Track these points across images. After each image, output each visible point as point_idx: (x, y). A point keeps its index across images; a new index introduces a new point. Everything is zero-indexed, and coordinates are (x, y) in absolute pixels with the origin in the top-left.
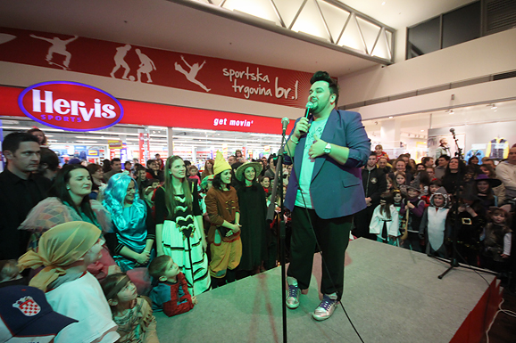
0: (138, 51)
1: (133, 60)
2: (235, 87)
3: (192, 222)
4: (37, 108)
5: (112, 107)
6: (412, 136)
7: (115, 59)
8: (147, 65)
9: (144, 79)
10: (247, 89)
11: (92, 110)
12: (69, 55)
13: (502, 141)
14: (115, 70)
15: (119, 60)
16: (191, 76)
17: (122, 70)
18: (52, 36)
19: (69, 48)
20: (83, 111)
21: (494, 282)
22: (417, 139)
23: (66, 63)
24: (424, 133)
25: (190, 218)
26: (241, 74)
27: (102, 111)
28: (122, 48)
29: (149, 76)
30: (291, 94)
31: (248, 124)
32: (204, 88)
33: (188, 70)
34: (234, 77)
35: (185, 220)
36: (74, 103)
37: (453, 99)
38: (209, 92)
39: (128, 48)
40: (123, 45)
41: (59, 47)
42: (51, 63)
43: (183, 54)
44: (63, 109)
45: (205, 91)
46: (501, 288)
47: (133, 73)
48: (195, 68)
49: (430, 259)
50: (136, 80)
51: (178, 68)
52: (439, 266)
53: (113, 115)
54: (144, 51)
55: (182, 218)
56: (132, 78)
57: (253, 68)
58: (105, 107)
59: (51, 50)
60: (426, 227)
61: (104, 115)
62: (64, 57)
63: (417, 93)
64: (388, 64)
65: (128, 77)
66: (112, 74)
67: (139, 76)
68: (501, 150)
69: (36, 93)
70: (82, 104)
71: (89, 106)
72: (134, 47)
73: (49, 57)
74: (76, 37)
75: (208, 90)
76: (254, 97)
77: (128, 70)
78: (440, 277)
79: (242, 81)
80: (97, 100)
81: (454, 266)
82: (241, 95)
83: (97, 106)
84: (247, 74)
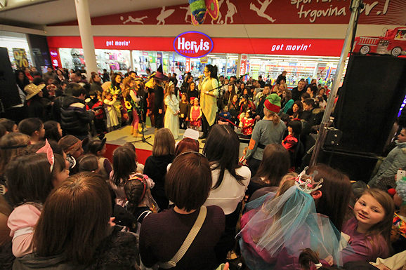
0: (228, 2)
2: (301, 13)
4: (179, 48)
5: (208, 43)
8: (231, 10)
10: (315, 13)
16: (261, 12)
20: (196, 47)
27: (203, 46)
29: (232, 19)
32: (270, 19)
33: (260, 7)
36: (192, 43)
38: (274, 23)
42: (187, 22)
44: (188, 47)
45: (270, 23)
48: (266, 5)
50: (224, 23)
51: (253, 7)
53: (208, 48)
58: (205, 44)
59: (187, 14)
61: (204, 48)
65: (220, 22)
66: (212, 22)
67: (226, 20)
69: (179, 39)
70: (195, 43)
71: (198, 44)
75: (273, 21)
76: (320, 20)
77: (220, 16)
79: (310, 6)
80: (202, 40)
82: (305, 21)
83: (202, 43)
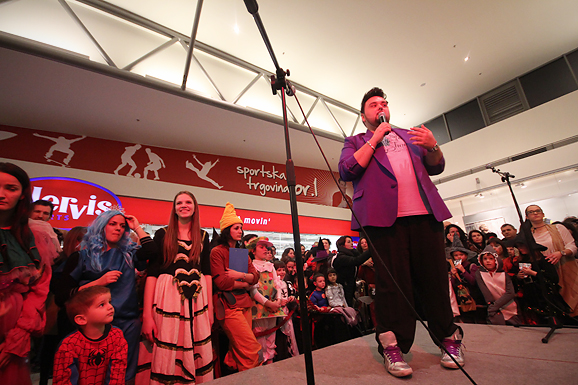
0: (148, 151)
1: (141, 159)
2: (250, 184)
3: (198, 278)
5: (110, 204)
7: (123, 157)
8: (155, 163)
9: (151, 176)
10: (263, 187)
11: (85, 207)
12: (71, 154)
14: (120, 167)
15: (127, 158)
16: (203, 174)
17: (128, 167)
18: (57, 135)
19: (72, 147)
20: (74, 208)
23: (67, 161)
25: (195, 273)
26: (256, 172)
27: (96, 208)
28: (131, 147)
29: (156, 174)
30: (310, 190)
31: (265, 222)
32: (217, 185)
33: (200, 168)
34: (248, 174)
35: (189, 274)
36: (65, 200)
37: (478, 183)
38: (222, 189)
39: (138, 147)
40: (134, 145)
41: (62, 145)
42: (49, 161)
43: (196, 154)
45: (216, 188)
47: (140, 170)
48: (208, 167)
50: (142, 177)
51: (189, 166)
54: (155, 150)
55: (184, 271)
56: (138, 175)
57: (268, 166)
58: (101, 205)
59: (53, 149)
61: (98, 212)
62: (66, 155)
65: (133, 174)
66: (116, 172)
67: (146, 173)
70: (74, 200)
71: (82, 203)
72: (144, 147)
73: (49, 155)
74: (84, 137)
75: (220, 187)
76: (270, 194)
77: (134, 167)
78: (545, 341)
79: (257, 179)
80: (93, 197)
82: (257, 192)
83: (92, 203)
84: (263, 172)
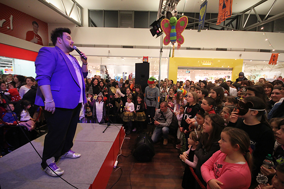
6: (94, 68)
13: (126, 73)
21: (122, 128)
22: (96, 69)
24: (99, 67)
37: (109, 52)
46: (125, 130)
49: (100, 125)
52: (103, 127)
60: (95, 112)
63: (95, 46)
64: (80, 26)
68: (126, 77)
78: (103, 132)
81: (109, 125)
